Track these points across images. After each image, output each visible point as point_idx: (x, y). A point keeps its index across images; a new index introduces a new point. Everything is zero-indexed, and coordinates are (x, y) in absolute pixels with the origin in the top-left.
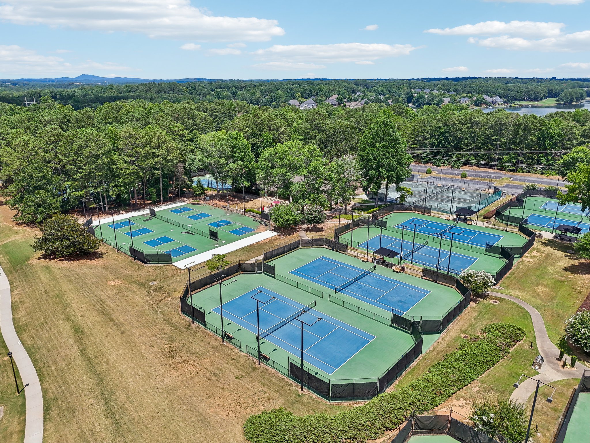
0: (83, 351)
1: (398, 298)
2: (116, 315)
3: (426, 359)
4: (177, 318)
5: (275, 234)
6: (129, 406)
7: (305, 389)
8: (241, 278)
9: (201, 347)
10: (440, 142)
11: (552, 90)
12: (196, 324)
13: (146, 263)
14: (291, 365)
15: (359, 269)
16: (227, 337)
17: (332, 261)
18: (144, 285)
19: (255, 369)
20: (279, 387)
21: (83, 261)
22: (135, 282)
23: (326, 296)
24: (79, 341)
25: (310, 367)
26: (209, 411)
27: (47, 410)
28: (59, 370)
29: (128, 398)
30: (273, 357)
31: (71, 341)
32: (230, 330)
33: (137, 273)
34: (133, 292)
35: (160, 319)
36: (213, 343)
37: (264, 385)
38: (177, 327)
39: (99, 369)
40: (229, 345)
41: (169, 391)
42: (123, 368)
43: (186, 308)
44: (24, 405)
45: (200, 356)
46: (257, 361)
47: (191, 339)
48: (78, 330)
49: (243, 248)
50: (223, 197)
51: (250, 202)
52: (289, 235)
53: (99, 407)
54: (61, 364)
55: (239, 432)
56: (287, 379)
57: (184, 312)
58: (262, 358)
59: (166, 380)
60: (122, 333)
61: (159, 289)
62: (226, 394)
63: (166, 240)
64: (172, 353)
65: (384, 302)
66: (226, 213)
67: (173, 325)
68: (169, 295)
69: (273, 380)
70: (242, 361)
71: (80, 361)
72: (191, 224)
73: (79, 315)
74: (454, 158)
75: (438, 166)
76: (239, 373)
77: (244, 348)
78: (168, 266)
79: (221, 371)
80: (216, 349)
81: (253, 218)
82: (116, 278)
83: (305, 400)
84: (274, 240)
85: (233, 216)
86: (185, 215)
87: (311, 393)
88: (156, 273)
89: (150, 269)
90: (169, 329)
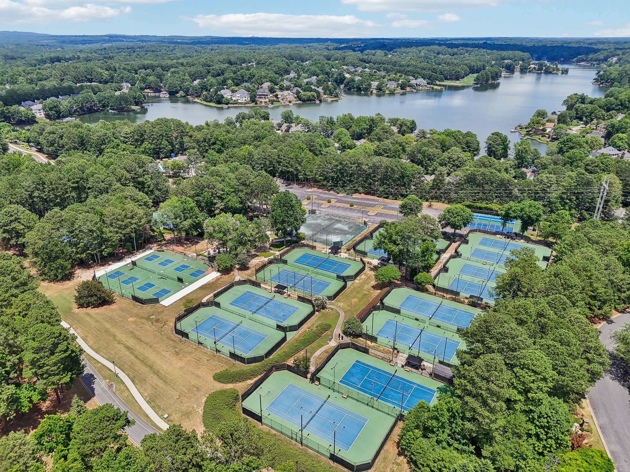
0: (136, 357)
1: (283, 314)
2: (143, 338)
3: (288, 343)
4: (173, 337)
5: (219, 274)
6: (167, 375)
7: (237, 361)
8: (202, 310)
9: (189, 349)
10: (338, 176)
11: (474, 66)
12: (184, 339)
13: (144, 304)
14: (230, 353)
15: (266, 298)
16: (200, 343)
17: (253, 293)
18: (148, 319)
19: (215, 356)
20: (226, 362)
21: (105, 307)
22: (142, 318)
23: (247, 317)
24: (132, 353)
25: (238, 353)
26: (199, 373)
27: (133, 381)
28: (129, 366)
29: (166, 373)
30: (223, 350)
31: (128, 353)
32: (201, 340)
33: (141, 311)
34: (144, 324)
35: (165, 337)
36: (194, 347)
37: (219, 362)
38: (175, 341)
39: (148, 364)
40: (202, 347)
41: (181, 368)
42: (158, 362)
43: (178, 332)
44: (122, 380)
45: (190, 353)
46: (215, 353)
47: (183, 346)
48: (128, 348)
49: (200, 288)
50: (178, 241)
51: (199, 244)
52: (228, 274)
53: (155, 377)
54: (129, 364)
55: (212, 379)
56: (229, 358)
57: (176, 333)
58: (218, 351)
59: (179, 365)
60: (150, 347)
61: (157, 321)
62: (204, 367)
63: (150, 285)
64: (177, 353)
65: (276, 317)
66: (184, 258)
67: (173, 340)
68: (165, 324)
69: (223, 359)
70: (209, 353)
71: (137, 362)
72: (162, 270)
73: (124, 341)
74: (348, 188)
75: (338, 193)
76: (208, 359)
77: (209, 347)
78: (158, 305)
79: (200, 358)
80: (195, 349)
81: (203, 262)
82: (131, 317)
83: (236, 365)
84: (219, 279)
85: (189, 260)
86: (156, 262)
87: (239, 362)
88: (152, 310)
89: (148, 308)
90: (171, 342)
